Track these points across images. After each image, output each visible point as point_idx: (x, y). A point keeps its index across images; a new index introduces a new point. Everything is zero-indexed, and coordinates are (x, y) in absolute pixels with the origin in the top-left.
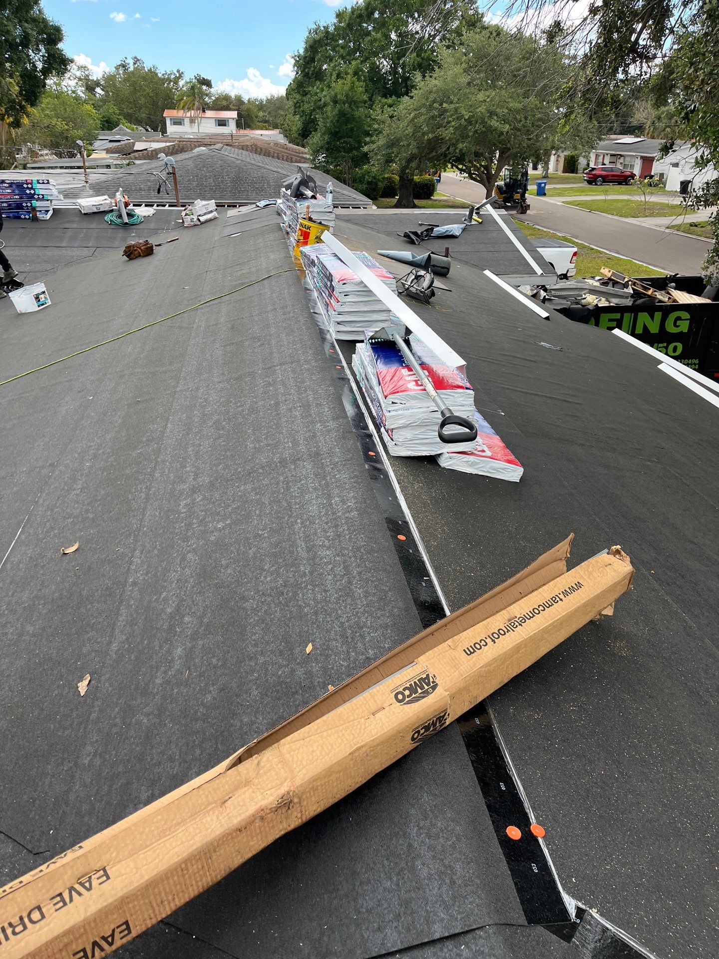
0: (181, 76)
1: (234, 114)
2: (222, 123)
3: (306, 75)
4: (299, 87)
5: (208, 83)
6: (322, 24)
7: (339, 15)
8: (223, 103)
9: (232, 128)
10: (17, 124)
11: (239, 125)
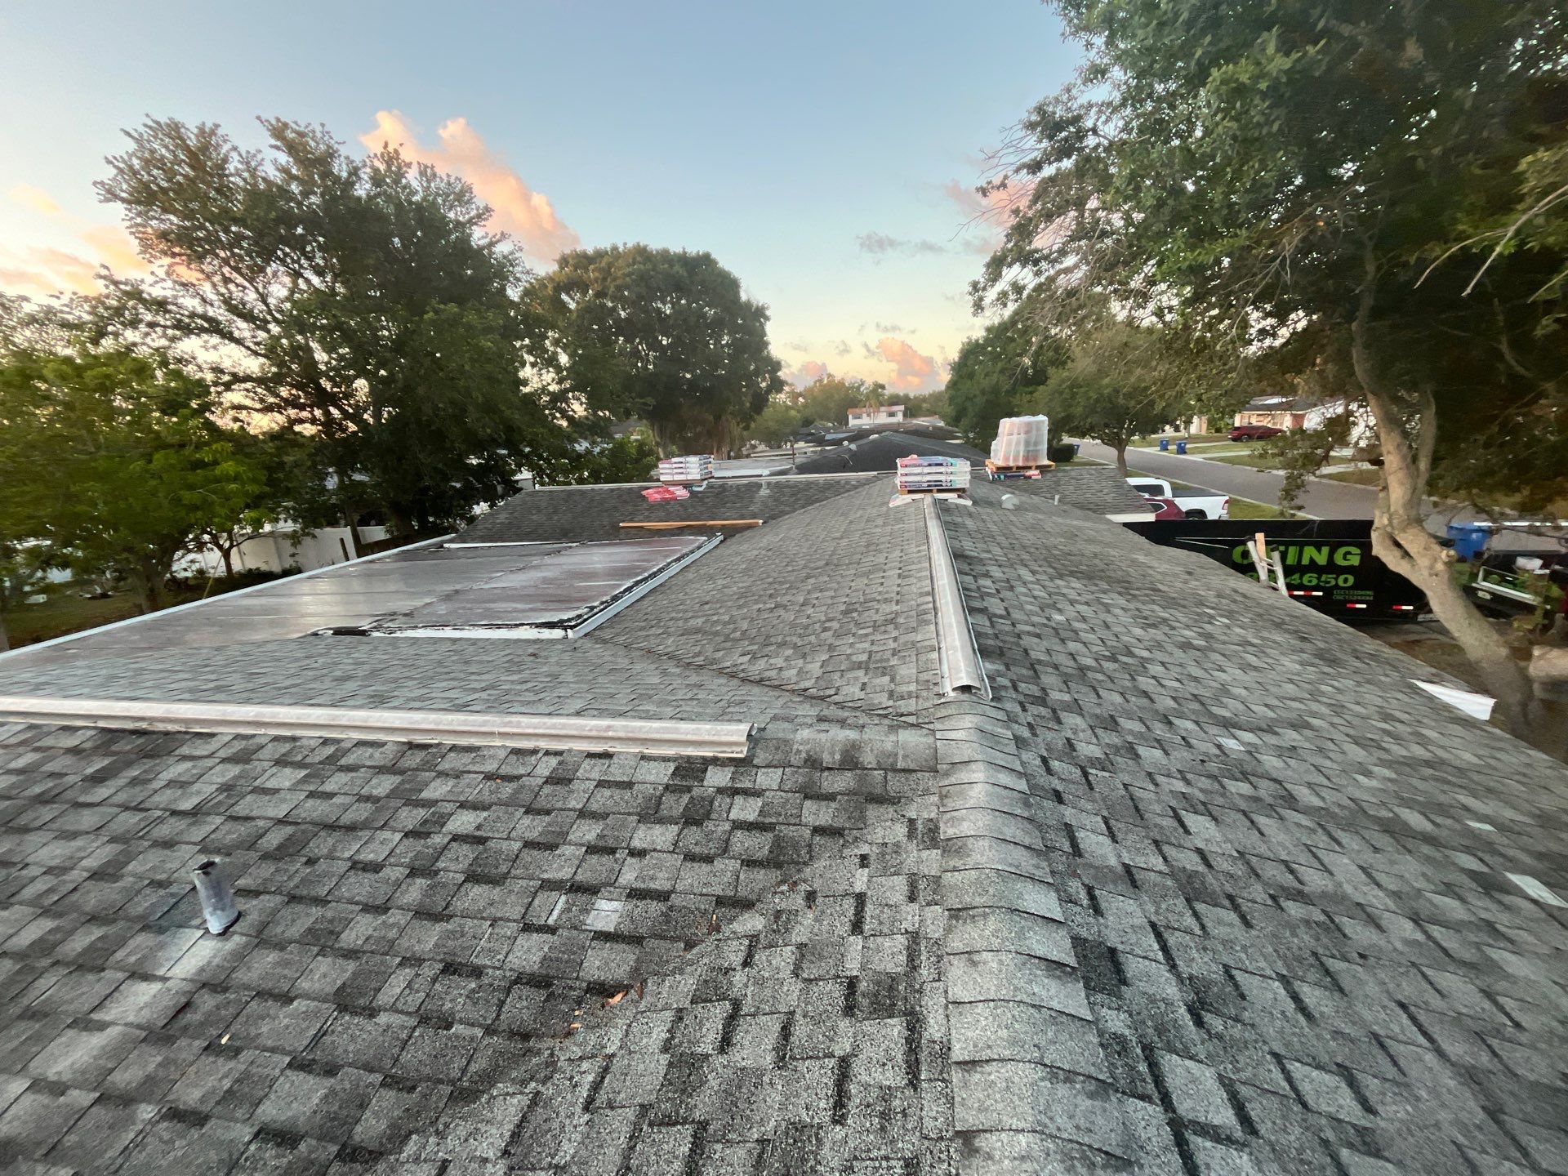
0: (862, 384)
1: (902, 407)
2: (892, 415)
3: (961, 377)
4: (953, 385)
5: (883, 387)
6: (974, 338)
7: (989, 330)
8: (895, 400)
9: (899, 418)
10: (747, 428)
11: (905, 415)
